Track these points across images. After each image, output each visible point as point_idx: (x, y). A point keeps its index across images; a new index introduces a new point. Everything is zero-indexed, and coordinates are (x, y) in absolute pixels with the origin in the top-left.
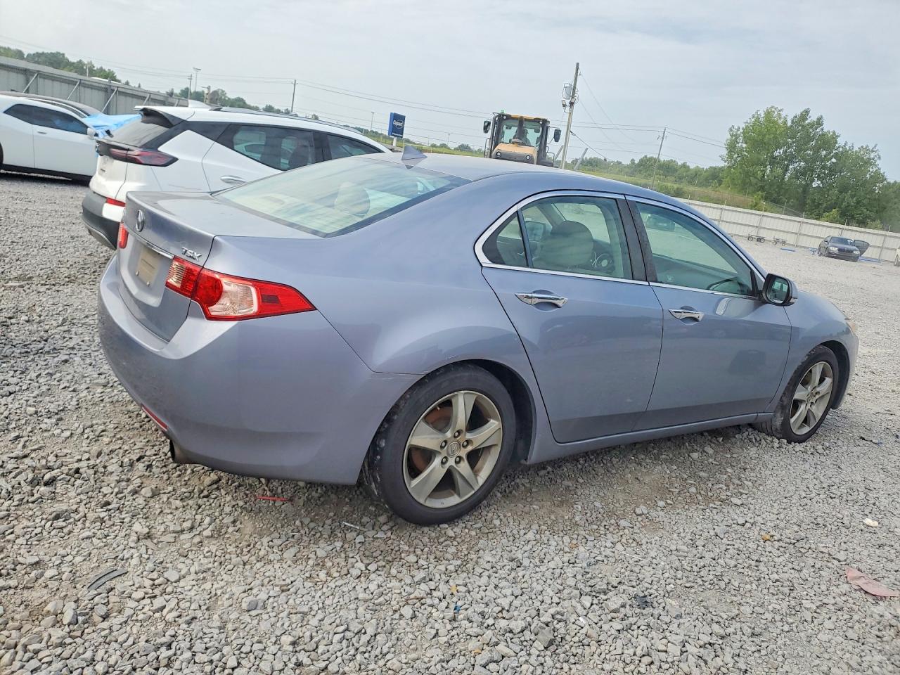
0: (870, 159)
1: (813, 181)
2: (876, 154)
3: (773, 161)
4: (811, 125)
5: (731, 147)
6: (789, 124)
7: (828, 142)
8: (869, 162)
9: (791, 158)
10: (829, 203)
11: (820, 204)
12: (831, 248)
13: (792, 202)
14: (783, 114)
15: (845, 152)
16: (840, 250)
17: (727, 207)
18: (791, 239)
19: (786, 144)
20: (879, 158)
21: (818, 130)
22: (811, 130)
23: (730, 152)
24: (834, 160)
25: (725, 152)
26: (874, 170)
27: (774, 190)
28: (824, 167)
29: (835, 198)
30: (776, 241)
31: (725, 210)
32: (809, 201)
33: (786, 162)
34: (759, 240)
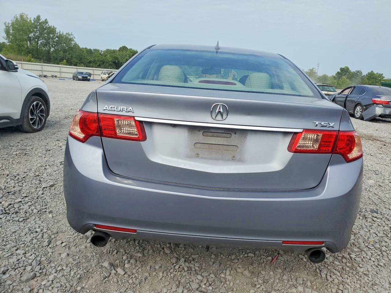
0: (71, 38)
1: (51, 48)
2: (73, 36)
3: (30, 39)
4: (43, 22)
5: (7, 32)
6: (33, 22)
7: (52, 30)
8: (71, 40)
9: (38, 38)
10: (61, 58)
11: (57, 58)
12: (79, 77)
13: (45, 58)
14: (29, 17)
15: (60, 35)
16: (83, 77)
17: (24, 62)
18: (58, 75)
19: (33, 31)
20: (75, 38)
21: (47, 25)
22: (44, 25)
23: (7, 35)
24: (57, 39)
25: (5, 35)
26: (74, 43)
27: (35, 53)
28: (54, 42)
29: (62, 55)
30: (53, 76)
31: (23, 64)
32: (52, 57)
33: (36, 40)
34: (45, 76)
